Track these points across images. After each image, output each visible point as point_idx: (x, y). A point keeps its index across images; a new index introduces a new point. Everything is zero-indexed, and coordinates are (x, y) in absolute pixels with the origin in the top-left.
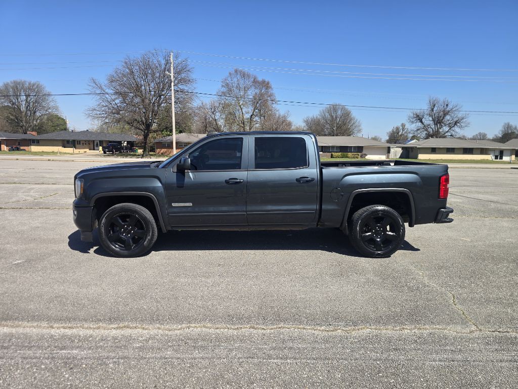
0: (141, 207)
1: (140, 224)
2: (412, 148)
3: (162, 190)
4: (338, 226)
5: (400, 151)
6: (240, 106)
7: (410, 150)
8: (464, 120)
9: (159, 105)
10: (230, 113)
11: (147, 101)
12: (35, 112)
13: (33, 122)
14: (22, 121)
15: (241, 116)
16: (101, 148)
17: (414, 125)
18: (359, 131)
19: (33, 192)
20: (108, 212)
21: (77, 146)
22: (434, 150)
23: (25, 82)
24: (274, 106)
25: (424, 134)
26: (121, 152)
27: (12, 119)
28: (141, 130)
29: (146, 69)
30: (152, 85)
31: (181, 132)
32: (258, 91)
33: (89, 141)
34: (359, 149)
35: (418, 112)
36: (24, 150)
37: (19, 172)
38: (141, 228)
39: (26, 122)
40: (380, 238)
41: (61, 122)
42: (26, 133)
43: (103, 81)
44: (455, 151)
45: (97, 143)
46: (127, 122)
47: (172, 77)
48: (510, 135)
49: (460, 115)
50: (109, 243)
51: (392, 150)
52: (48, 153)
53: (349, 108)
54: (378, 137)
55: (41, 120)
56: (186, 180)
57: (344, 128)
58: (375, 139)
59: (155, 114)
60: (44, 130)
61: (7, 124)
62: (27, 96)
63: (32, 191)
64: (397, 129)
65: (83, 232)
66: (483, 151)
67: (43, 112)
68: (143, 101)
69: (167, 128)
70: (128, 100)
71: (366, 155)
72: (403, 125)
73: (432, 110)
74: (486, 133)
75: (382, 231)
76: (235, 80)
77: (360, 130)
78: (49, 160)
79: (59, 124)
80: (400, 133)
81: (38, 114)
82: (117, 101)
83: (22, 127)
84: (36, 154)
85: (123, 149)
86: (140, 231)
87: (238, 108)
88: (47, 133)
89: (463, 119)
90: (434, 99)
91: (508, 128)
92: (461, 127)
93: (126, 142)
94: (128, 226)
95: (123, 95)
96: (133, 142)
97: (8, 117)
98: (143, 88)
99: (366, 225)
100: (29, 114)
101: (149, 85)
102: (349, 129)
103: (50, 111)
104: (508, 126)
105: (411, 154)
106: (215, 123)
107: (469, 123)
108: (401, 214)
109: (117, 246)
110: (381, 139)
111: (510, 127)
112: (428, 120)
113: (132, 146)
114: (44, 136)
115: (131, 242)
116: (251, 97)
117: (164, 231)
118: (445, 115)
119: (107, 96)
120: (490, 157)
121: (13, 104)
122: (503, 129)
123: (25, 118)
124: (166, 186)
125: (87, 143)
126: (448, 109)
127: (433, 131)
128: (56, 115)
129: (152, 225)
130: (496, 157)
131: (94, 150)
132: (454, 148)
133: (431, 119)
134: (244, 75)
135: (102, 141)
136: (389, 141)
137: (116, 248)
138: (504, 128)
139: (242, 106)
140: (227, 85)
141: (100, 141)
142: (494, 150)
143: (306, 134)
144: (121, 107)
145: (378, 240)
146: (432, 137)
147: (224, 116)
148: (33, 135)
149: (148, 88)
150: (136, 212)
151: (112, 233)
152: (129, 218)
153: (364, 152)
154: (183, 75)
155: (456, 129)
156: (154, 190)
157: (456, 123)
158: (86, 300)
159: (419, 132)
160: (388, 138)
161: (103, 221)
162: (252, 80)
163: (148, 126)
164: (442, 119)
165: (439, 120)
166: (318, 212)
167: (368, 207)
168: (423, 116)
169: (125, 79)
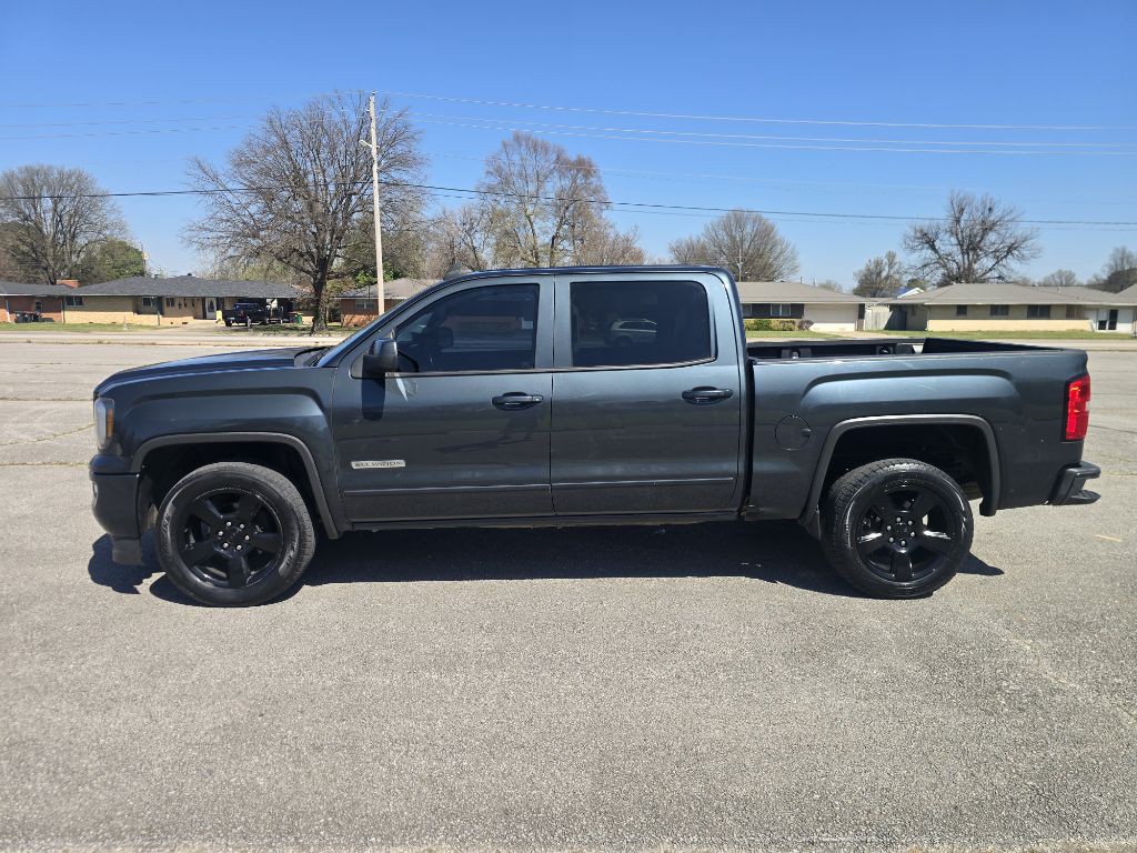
0: (269, 471)
1: (270, 517)
2: (913, 306)
3: (323, 425)
4: (795, 516)
5: (886, 313)
6: (528, 217)
7: (910, 311)
8: (1029, 243)
9: (347, 217)
10: (507, 233)
11: (320, 208)
12: (74, 237)
13: (70, 258)
14: (45, 255)
15: (531, 239)
16: (219, 314)
17: (916, 254)
18: (794, 269)
19: (41, 422)
20: (180, 486)
21: (166, 309)
22: (962, 311)
23: (50, 168)
24: (605, 214)
25: (939, 274)
26: (264, 323)
27: (23, 253)
28: (308, 272)
29: (318, 134)
30: (330, 171)
31: (396, 276)
32: (567, 183)
33: (193, 299)
34: (796, 310)
35: (925, 225)
36: (50, 320)
37: (23, 372)
38: (271, 527)
39: (55, 259)
40: (905, 546)
41: (132, 257)
42: (54, 283)
43: (221, 165)
44: (1010, 310)
45: (212, 303)
46: (276, 256)
47: (374, 152)
48: (1128, 276)
49: (1020, 230)
50: (185, 569)
51: (868, 312)
52: (101, 327)
53: (771, 219)
54: (833, 283)
55: (89, 253)
56: (389, 398)
57: (761, 262)
58: (827, 287)
59: (338, 236)
60: (95, 277)
61: (13, 264)
62: (57, 199)
63: (40, 418)
64: (878, 263)
65: (118, 539)
66: (1072, 312)
67: (92, 236)
68: (311, 207)
69: (365, 268)
70: (277, 205)
71: (811, 323)
72: (891, 256)
73: (958, 221)
74: (1073, 270)
75: (913, 528)
76: (516, 158)
77: (796, 267)
78: (100, 343)
79: (128, 261)
80: (884, 274)
81: (81, 241)
82: (253, 209)
83: (46, 269)
84: (75, 328)
85: (269, 316)
86: (270, 536)
87: (524, 220)
88: (102, 281)
89: (1025, 240)
90: (962, 195)
91: (1122, 259)
92: (1022, 258)
93: (275, 301)
94: (236, 524)
95: (267, 195)
96: (292, 299)
97: (15, 248)
98: (311, 177)
99: (870, 514)
100: (61, 241)
101: (324, 171)
102: (771, 265)
103: (107, 232)
104: (1124, 256)
105: (911, 320)
106: (472, 256)
107: (1040, 250)
108: (960, 481)
109: (206, 576)
110: (840, 287)
111: (1128, 257)
112: (948, 245)
113: (288, 308)
114: (93, 290)
115: (244, 566)
116: (552, 195)
117: (333, 534)
118: (986, 231)
119: (230, 197)
120: (1087, 325)
121: (26, 218)
122: (1112, 262)
123: (52, 250)
124: (336, 416)
125: (189, 305)
126: (992, 218)
127: (959, 268)
128: (120, 243)
129: (299, 520)
130: (1102, 325)
131: (205, 317)
132: (1007, 306)
133: (954, 240)
134: (536, 148)
135: (223, 299)
136: (859, 292)
137: (203, 580)
138: (1115, 261)
139: (532, 217)
140: (499, 171)
141: (217, 298)
142: (1096, 309)
143: (707, 271)
144: (260, 220)
145: (903, 551)
146: (958, 279)
147: (492, 241)
148: (68, 286)
149: (321, 178)
150: (255, 485)
151: (192, 541)
152: (237, 502)
153: (806, 317)
154: (399, 149)
155: (1011, 262)
156: (302, 428)
157: (1010, 250)
158: (94, 755)
159: (927, 269)
160: (855, 285)
161: (167, 509)
162: (554, 157)
163: (324, 263)
164: (980, 241)
165: (971, 243)
166: (742, 480)
167: (873, 465)
168: (937, 234)
169: (270, 158)
